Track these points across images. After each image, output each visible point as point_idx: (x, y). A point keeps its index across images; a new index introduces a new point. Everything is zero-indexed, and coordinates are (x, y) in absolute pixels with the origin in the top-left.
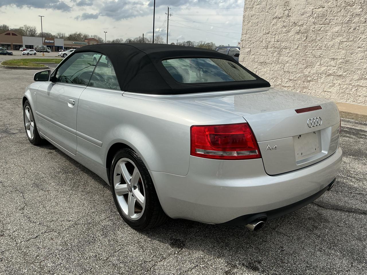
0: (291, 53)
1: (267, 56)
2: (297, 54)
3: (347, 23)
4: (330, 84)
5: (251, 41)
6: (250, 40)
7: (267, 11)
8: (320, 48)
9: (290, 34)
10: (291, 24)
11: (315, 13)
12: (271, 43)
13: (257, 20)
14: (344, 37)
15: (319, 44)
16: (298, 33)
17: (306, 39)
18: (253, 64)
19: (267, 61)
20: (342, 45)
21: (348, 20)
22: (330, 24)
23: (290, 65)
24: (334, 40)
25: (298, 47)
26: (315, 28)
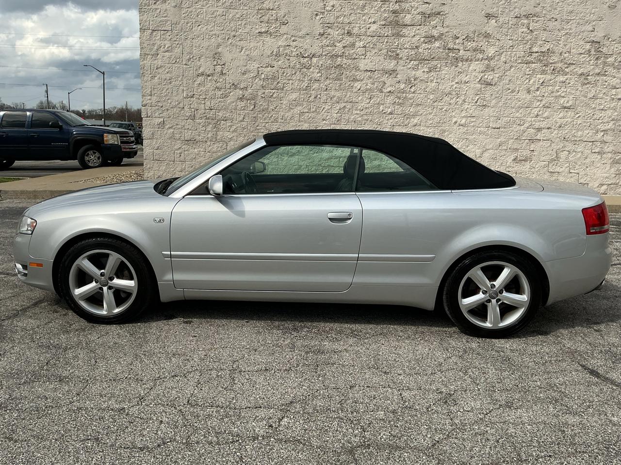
0: (235, 127)
1: (196, 130)
2: (244, 128)
3: (306, 90)
4: (295, 167)
5: (162, 107)
6: (160, 104)
7: (184, 63)
8: (276, 120)
9: (229, 100)
10: (228, 86)
11: (262, 73)
12: (200, 112)
13: (169, 75)
14: (304, 106)
15: (274, 115)
16: (241, 99)
17: (255, 107)
18: (173, 143)
19: (197, 138)
20: (303, 117)
21: (306, 85)
22: (285, 89)
23: (236, 143)
24: (292, 111)
25: (244, 118)
26: (264, 93)
